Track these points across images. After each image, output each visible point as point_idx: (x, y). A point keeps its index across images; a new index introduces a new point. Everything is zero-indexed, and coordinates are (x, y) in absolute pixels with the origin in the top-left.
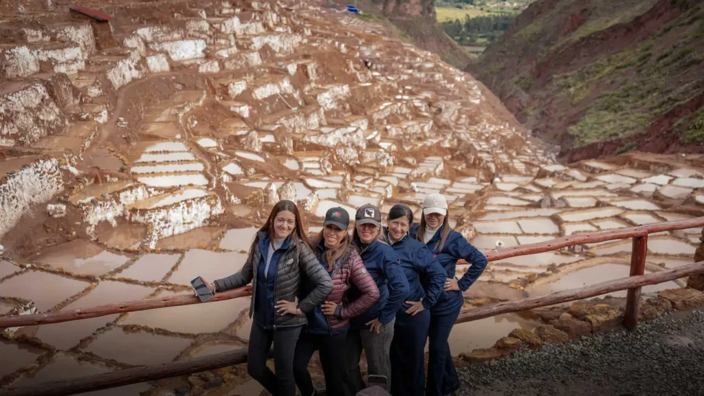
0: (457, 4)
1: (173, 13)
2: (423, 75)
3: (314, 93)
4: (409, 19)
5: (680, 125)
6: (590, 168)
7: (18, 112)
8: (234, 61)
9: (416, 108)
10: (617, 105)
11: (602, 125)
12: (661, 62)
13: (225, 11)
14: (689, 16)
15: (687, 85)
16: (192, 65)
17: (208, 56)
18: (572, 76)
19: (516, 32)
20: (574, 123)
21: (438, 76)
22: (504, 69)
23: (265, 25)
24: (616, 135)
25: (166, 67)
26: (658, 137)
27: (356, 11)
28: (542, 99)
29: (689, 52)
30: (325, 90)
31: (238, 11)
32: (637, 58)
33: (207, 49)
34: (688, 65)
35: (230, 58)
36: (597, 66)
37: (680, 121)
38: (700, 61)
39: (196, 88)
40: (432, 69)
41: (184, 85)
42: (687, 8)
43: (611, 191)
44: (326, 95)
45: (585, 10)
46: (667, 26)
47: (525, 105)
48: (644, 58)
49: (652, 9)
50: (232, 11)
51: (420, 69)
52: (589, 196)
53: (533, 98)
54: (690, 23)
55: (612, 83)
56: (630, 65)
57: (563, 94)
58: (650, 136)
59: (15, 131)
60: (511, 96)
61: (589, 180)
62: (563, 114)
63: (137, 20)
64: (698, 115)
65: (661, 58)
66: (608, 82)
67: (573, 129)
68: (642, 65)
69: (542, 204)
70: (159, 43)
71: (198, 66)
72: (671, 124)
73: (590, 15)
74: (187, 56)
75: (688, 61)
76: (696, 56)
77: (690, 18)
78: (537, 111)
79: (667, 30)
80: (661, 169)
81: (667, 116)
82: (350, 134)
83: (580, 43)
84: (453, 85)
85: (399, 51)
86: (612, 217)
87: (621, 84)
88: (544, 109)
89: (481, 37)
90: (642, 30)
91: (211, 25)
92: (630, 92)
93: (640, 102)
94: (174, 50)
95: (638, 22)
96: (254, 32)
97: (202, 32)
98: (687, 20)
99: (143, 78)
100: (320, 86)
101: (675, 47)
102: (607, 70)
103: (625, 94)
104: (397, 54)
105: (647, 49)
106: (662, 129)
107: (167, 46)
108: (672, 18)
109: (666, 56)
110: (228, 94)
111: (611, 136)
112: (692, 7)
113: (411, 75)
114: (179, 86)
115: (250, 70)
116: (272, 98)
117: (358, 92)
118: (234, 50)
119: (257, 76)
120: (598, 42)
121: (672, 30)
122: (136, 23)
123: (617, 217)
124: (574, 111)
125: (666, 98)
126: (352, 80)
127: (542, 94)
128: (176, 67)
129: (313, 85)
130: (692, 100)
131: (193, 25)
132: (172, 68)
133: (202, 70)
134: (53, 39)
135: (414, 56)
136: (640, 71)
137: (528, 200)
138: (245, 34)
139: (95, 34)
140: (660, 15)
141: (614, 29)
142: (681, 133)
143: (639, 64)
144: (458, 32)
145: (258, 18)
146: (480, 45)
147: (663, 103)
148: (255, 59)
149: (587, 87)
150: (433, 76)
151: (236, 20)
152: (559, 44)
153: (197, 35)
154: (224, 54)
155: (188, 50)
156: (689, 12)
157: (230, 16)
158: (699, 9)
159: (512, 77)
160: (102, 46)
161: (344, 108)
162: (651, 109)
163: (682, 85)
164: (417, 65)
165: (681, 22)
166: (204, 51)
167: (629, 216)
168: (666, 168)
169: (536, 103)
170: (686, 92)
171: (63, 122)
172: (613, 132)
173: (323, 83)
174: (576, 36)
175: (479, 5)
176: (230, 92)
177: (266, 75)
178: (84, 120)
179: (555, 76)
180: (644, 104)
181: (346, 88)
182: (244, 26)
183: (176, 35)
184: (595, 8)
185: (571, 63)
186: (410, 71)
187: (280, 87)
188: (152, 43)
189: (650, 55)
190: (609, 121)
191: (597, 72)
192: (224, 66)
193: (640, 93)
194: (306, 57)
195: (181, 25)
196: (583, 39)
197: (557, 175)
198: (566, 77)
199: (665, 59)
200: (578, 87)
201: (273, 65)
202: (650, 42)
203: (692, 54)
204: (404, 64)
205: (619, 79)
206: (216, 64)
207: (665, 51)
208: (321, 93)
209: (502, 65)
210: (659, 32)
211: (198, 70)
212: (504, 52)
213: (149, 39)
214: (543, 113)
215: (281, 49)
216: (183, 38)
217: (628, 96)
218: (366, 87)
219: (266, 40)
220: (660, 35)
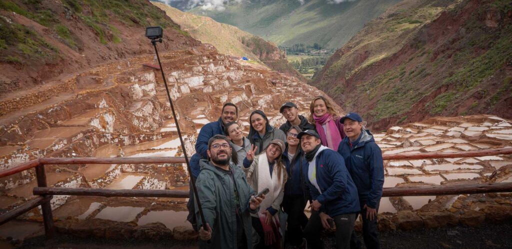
0: (295, 53)
1: (184, 64)
2: (292, 89)
3: (255, 100)
4: (274, 62)
5: (428, 106)
6: (416, 126)
7: (147, 116)
8: (218, 86)
9: (302, 105)
10: (393, 98)
11: (387, 109)
12: (412, 75)
13: (205, 61)
14: (420, 52)
15: (427, 86)
16: (200, 89)
17: (206, 83)
18: (366, 85)
19: (332, 64)
20: (372, 109)
21: (300, 89)
22: (328, 84)
23: (225, 67)
24: (396, 113)
25: (189, 91)
26: (418, 113)
27: (247, 59)
28: (352, 98)
29: (425, 69)
30: (261, 98)
31: (211, 60)
32: (399, 74)
33: (204, 80)
34: (425, 76)
35: (216, 84)
36: (379, 79)
37: (428, 104)
38: (431, 74)
39: (204, 101)
40: (297, 86)
41: (198, 99)
42: (419, 49)
43: (437, 136)
44: (262, 100)
45: (367, 51)
46: (411, 57)
47: (344, 101)
48: (403, 74)
49: (401, 50)
50: (208, 61)
51: (290, 86)
52: (429, 139)
53: (348, 97)
54: (422, 55)
55: (388, 87)
56: (395, 78)
57: (363, 95)
58: (413, 112)
59: (148, 125)
60: (336, 97)
61: (419, 132)
62: (365, 105)
63: (169, 68)
64: (436, 100)
65: (412, 73)
66: (386, 86)
67: (372, 112)
68: (402, 77)
69: (404, 146)
70: (183, 79)
71: (203, 89)
72: (424, 106)
73: (370, 54)
74: (195, 85)
75: (425, 74)
76: (428, 71)
77: (422, 53)
78: (351, 104)
79: (411, 60)
80: (452, 125)
81: (420, 102)
82: (279, 119)
83: (367, 68)
84: (308, 93)
85: (278, 77)
86: (450, 147)
87: (393, 88)
88: (355, 103)
89: (310, 69)
90: (398, 60)
91: (203, 68)
92: (398, 91)
93: (404, 96)
94: (189, 82)
95: (395, 56)
96: (221, 71)
97: (200, 72)
98: (420, 54)
99: (181, 97)
100: (257, 96)
101: (417, 67)
102: (384, 81)
103: (396, 92)
104: (277, 79)
105: (403, 69)
106: (419, 109)
107: (186, 80)
108: (412, 54)
109: (413, 72)
110: (220, 103)
111: (393, 114)
112: (421, 48)
113: (286, 89)
114: (196, 100)
115: (226, 90)
116: (239, 103)
117: (275, 98)
118: (217, 80)
119: (229, 93)
120: (376, 67)
121: (413, 59)
122: (169, 70)
123: (453, 147)
124: (370, 103)
125: (417, 93)
126: (270, 92)
127: (352, 95)
128: (193, 90)
129: (254, 96)
130: (432, 93)
131: (195, 69)
132: (191, 91)
133: (205, 91)
134: (140, 80)
135: (286, 79)
136: (401, 80)
137: (394, 145)
138: (217, 72)
139: (156, 77)
140: (406, 52)
141: (384, 60)
142: (430, 109)
143: (400, 77)
144: (298, 67)
145: (222, 64)
146: (311, 73)
147: (416, 95)
148: (227, 84)
149: (376, 90)
150: (297, 89)
151: (212, 65)
152: (356, 70)
153: (198, 73)
154: (213, 82)
155: (196, 81)
156: (420, 50)
157: (209, 63)
158: (424, 48)
159: (333, 87)
160: (159, 82)
161: (271, 107)
162: (411, 99)
163: (424, 86)
164: (289, 84)
165: (418, 55)
166: (203, 82)
167: (459, 147)
168: (455, 124)
169: (350, 100)
170: (427, 89)
171: (162, 120)
172: (393, 112)
173: (258, 94)
174: (364, 65)
175: (307, 53)
176: (221, 101)
177: (233, 92)
178: (170, 119)
179: (358, 86)
180: (407, 97)
181: (270, 96)
182: (217, 68)
183: (189, 75)
184: (372, 50)
185: (364, 78)
186: (285, 87)
187: (242, 98)
188: (179, 79)
189: (405, 72)
190: (391, 106)
191: (380, 82)
192: (214, 88)
193: (403, 91)
194: (248, 81)
195: (190, 69)
196: (368, 66)
197: (400, 131)
198: (364, 86)
199: (413, 74)
200: (371, 90)
201: (235, 86)
202: (403, 66)
203: (426, 70)
204: (281, 84)
205: (392, 85)
206: (211, 87)
207: (412, 70)
208: (259, 100)
209: (327, 82)
210: (407, 61)
211: (203, 91)
212: (327, 75)
213: (177, 77)
214: (354, 105)
215: (236, 78)
216: (192, 76)
217: (398, 93)
218: (278, 95)
219: (228, 74)
220: (408, 62)
